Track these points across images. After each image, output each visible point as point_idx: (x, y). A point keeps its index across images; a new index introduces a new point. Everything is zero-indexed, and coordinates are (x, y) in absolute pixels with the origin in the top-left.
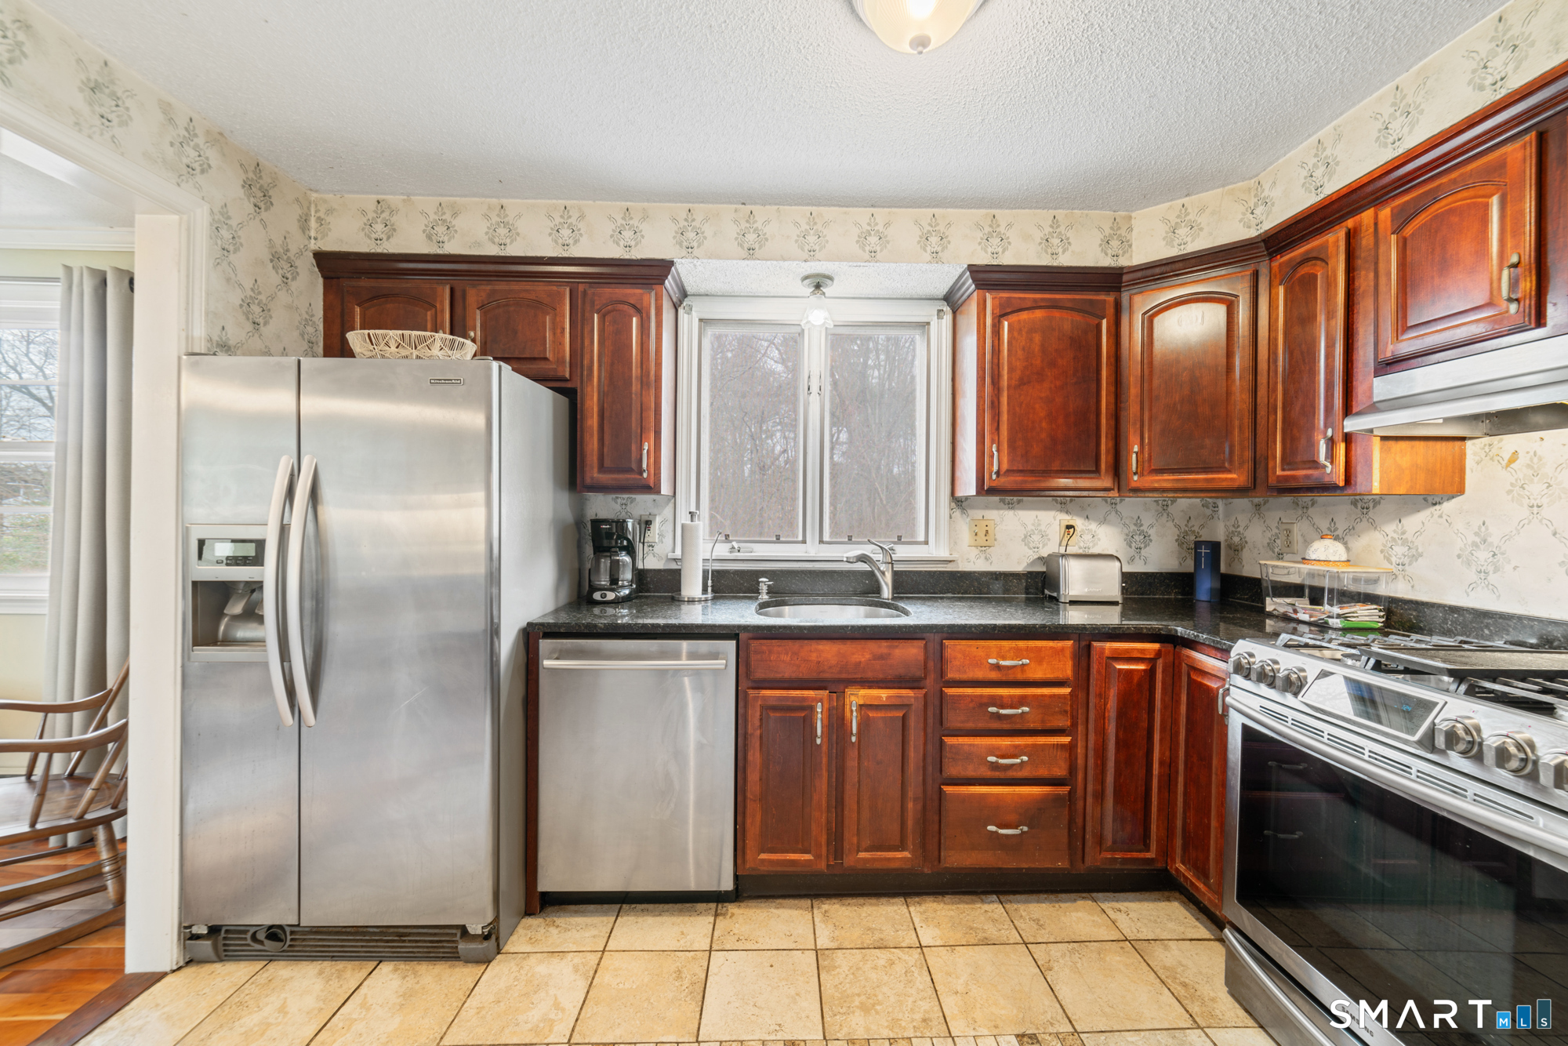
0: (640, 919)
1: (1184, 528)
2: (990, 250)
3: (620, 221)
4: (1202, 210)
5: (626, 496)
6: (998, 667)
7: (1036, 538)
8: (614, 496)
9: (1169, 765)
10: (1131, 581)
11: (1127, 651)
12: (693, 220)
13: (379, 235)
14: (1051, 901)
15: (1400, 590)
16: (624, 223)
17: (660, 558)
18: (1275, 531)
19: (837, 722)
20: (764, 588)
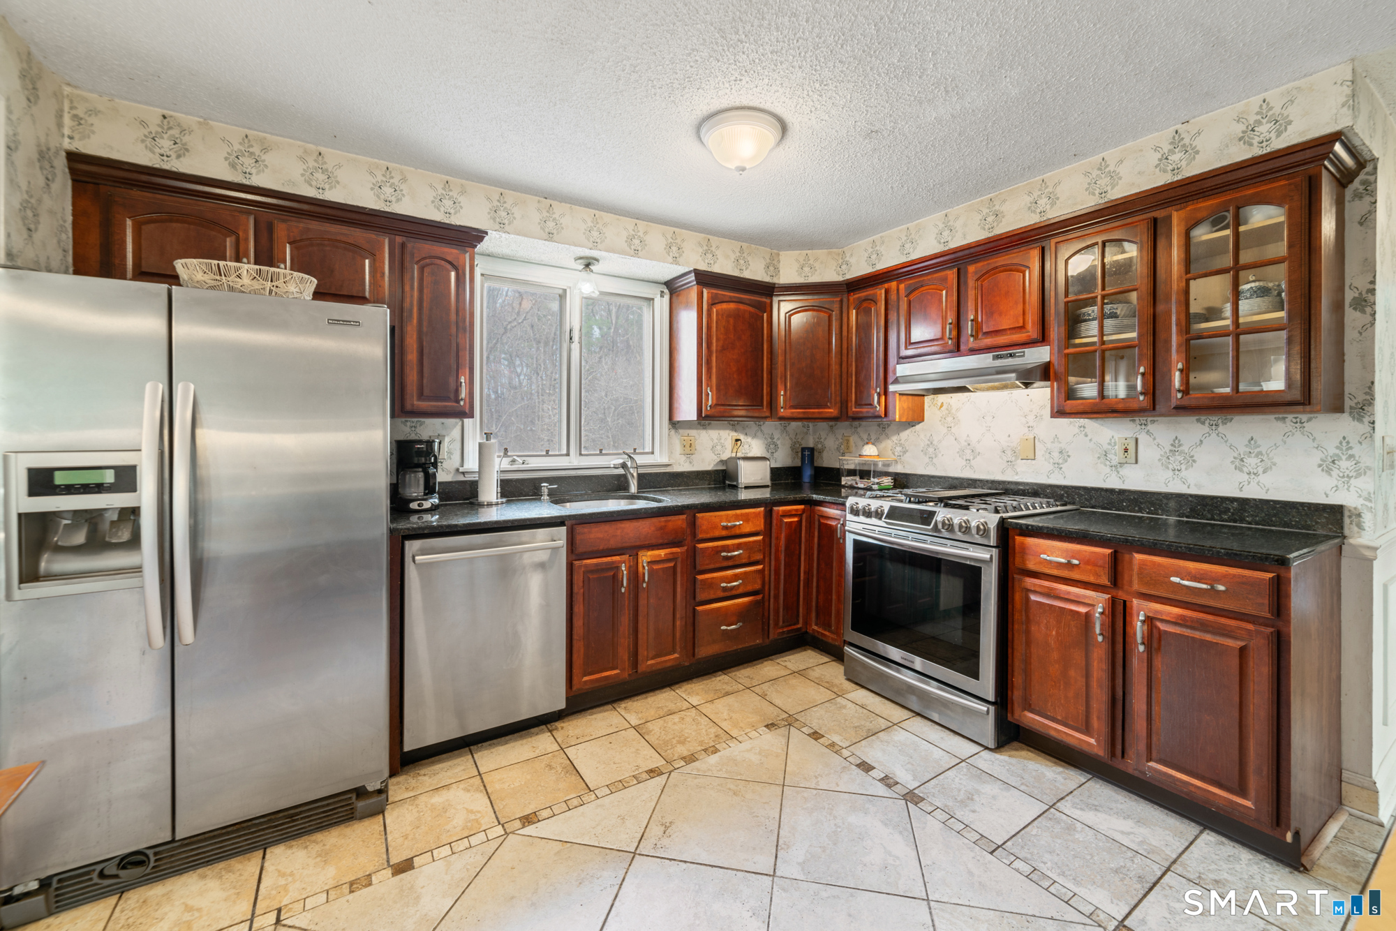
0: (493, 750)
1: (794, 440)
2: (706, 261)
3: (440, 191)
4: (816, 260)
5: (415, 420)
6: (726, 528)
7: (719, 448)
8: (403, 420)
9: (809, 573)
10: (775, 473)
11: (790, 511)
12: (505, 202)
13: (165, 151)
14: (751, 666)
15: (899, 469)
16: (445, 193)
17: (448, 472)
18: (841, 440)
19: (635, 576)
20: (545, 491)
